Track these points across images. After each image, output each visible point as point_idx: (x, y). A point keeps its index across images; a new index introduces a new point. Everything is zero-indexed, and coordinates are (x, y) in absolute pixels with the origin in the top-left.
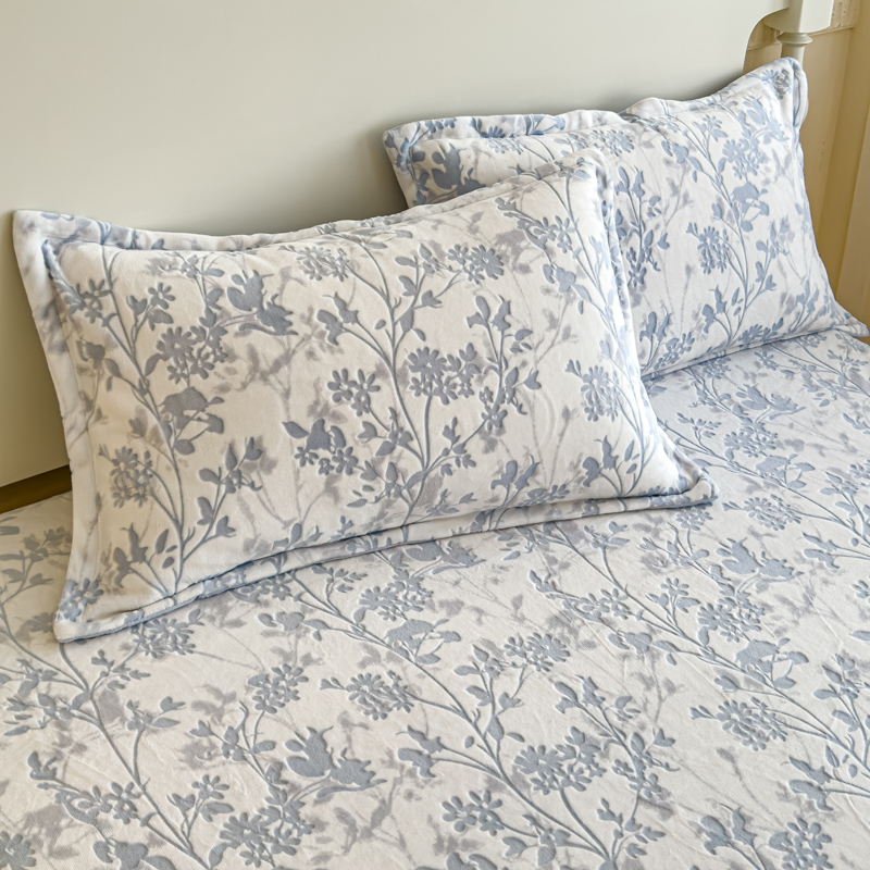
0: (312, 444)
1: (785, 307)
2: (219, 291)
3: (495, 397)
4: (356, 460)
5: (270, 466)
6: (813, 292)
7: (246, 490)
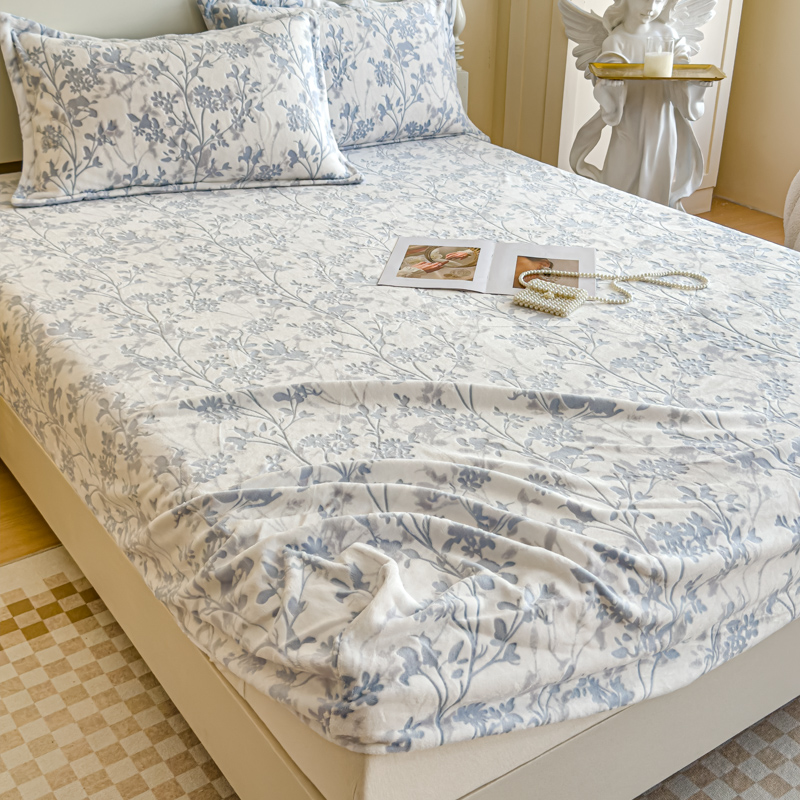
0: (142, 126)
1: (430, 114)
2: (98, 54)
3: (239, 112)
4: (165, 136)
5: (120, 134)
6: (448, 108)
7: (108, 144)
